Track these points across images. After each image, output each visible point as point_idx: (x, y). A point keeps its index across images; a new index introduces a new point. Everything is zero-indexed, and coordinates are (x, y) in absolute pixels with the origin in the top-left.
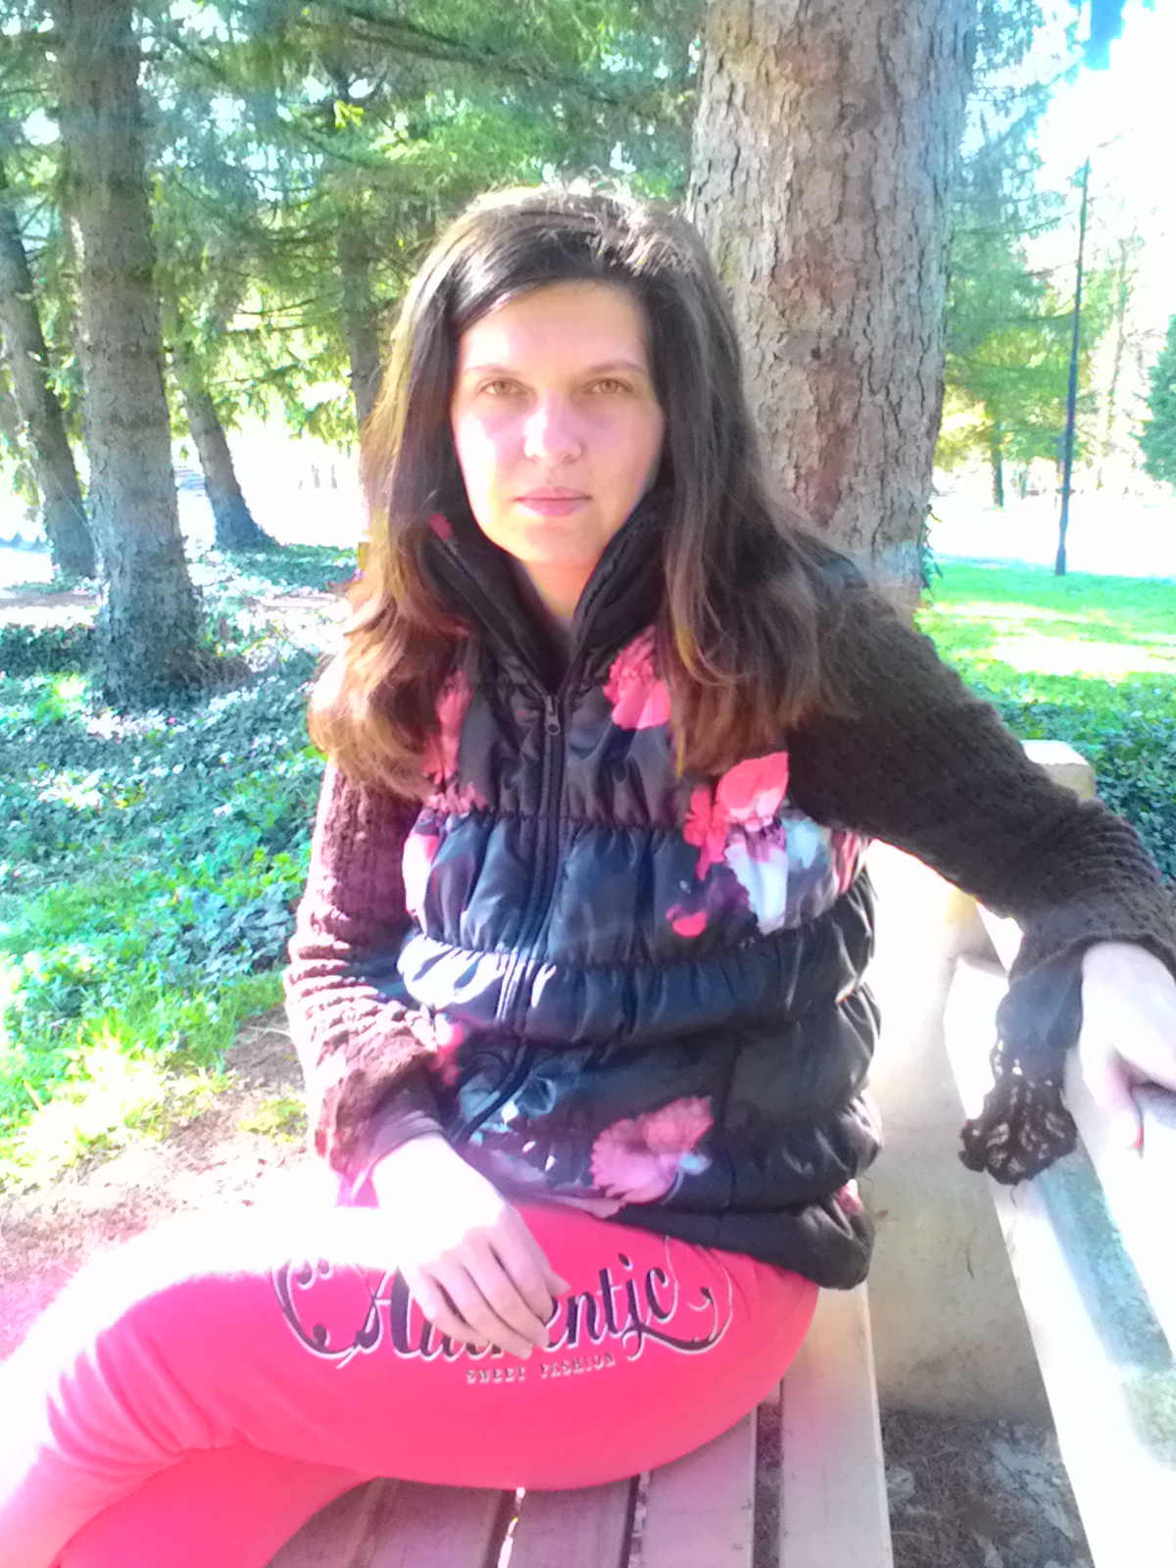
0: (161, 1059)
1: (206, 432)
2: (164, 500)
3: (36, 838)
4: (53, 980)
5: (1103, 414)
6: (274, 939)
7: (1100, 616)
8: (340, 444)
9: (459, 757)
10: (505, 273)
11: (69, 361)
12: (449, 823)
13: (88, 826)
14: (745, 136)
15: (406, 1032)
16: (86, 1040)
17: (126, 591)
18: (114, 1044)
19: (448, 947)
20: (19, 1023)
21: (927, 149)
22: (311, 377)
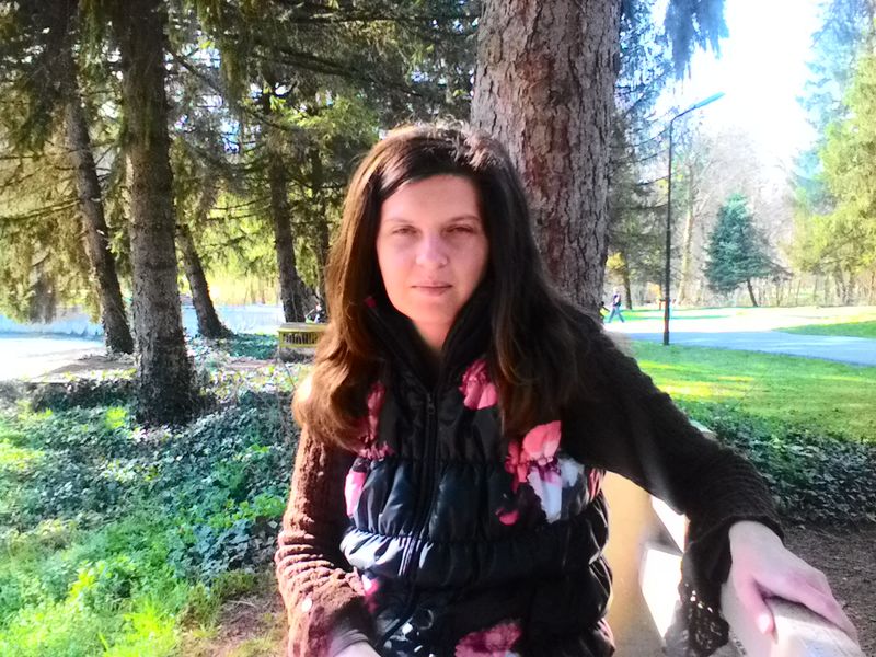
0: (178, 619)
1: (194, 273)
2: (173, 308)
3: (98, 498)
4: (114, 576)
5: (684, 258)
6: (242, 550)
7: (692, 366)
8: (268, 279)
9: (378, 428)
10: (405, 170)
11: (119, 235)
12: (373, 465)
13: (129, 491)
14: (499, 108)
15: (347, 585)
16: (135, 609)
17: (151, 359)
18: (151, 611)
19: (371, 535)
20: (93, 601)
21: (596, 114)
22: (253, 243)
